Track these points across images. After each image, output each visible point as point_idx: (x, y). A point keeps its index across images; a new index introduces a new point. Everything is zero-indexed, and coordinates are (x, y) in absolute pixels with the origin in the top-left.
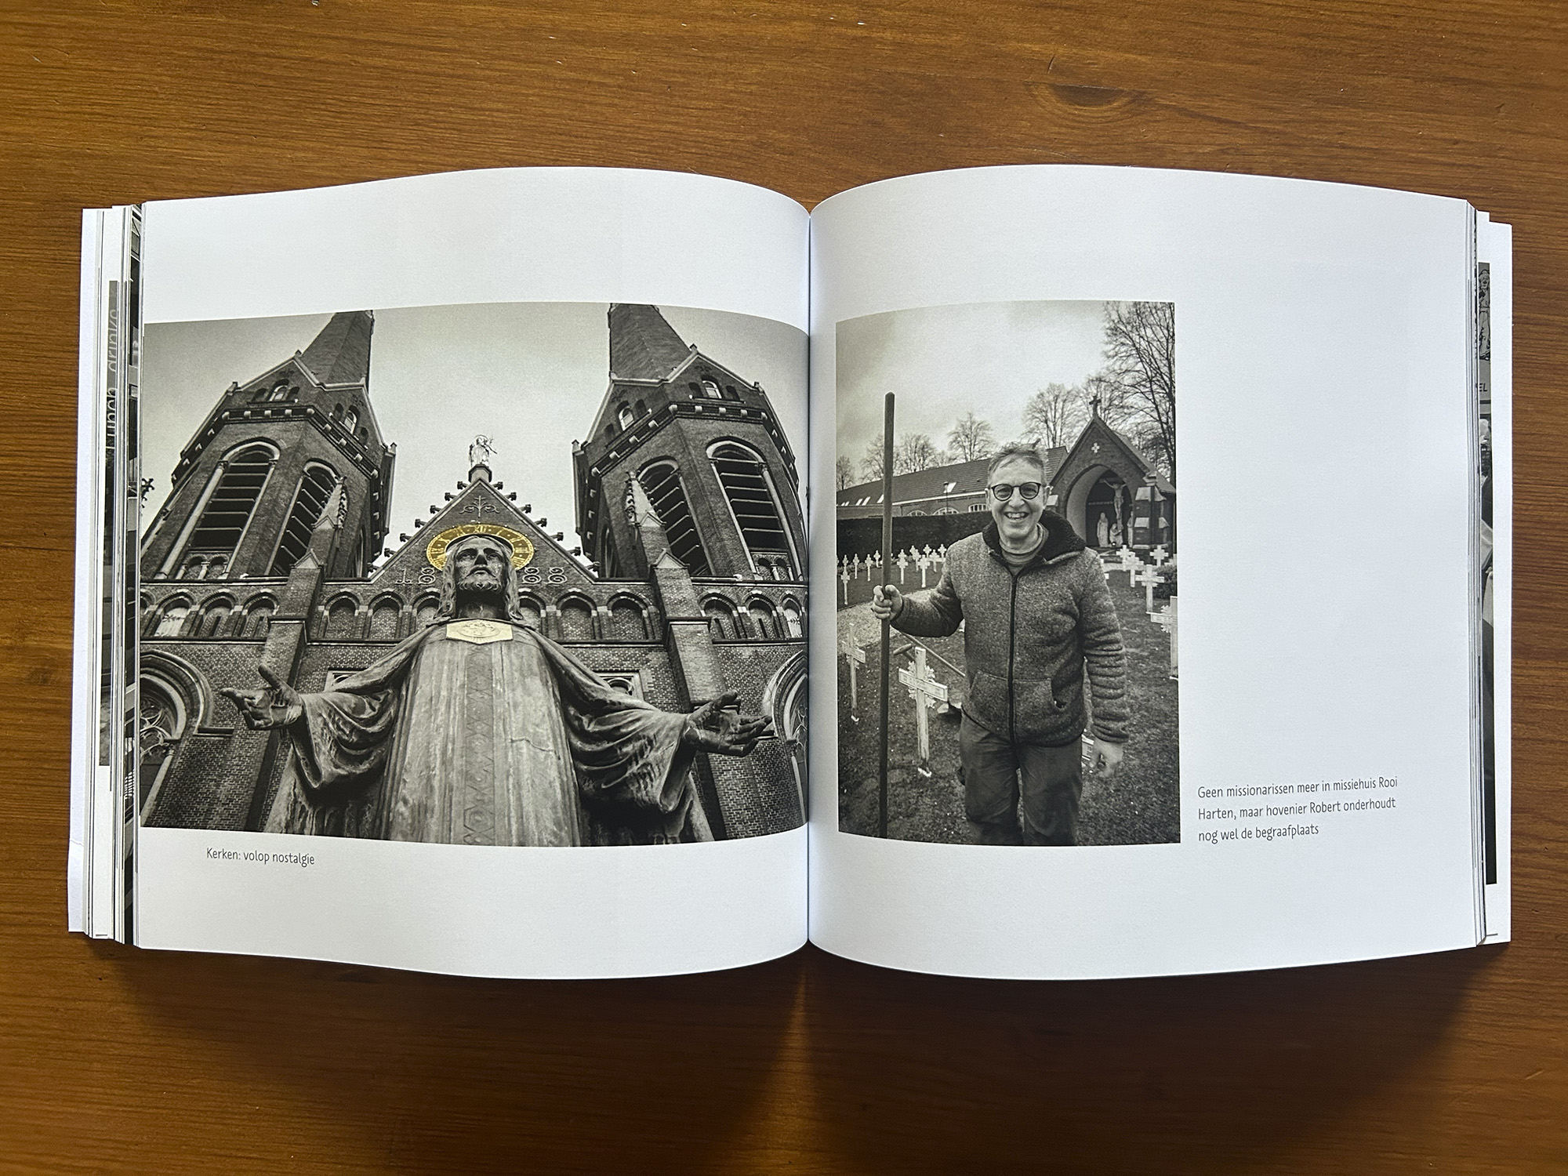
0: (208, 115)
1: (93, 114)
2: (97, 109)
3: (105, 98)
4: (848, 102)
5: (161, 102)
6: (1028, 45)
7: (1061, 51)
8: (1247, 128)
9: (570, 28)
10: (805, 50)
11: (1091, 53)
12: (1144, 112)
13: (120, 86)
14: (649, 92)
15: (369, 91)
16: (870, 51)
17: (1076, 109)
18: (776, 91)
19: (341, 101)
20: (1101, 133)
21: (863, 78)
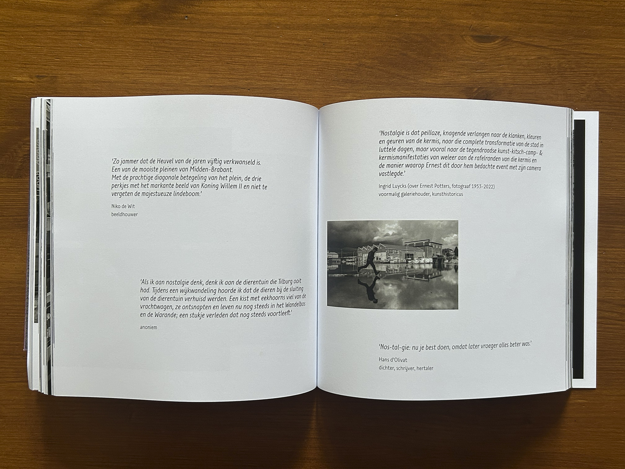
0: (148, 64)
1: (104, 65)
2: (105, 63)
3: (107, 59)
4: (393, 47)
5: (130, 60)
6: (461, 21)
7: (474, 22)
8: (548, 48)
9: (284, 23)
10: (375, 27)
11: (486, 22)
12: (508, 44)
13: (113, 54)
14: (316, 46)
15: (209, 51)
16: (401, 26)
17: (481, 45)
18: (364, 44)
19: (198, 56)
20: (491, 53)
21: (399, 37)
